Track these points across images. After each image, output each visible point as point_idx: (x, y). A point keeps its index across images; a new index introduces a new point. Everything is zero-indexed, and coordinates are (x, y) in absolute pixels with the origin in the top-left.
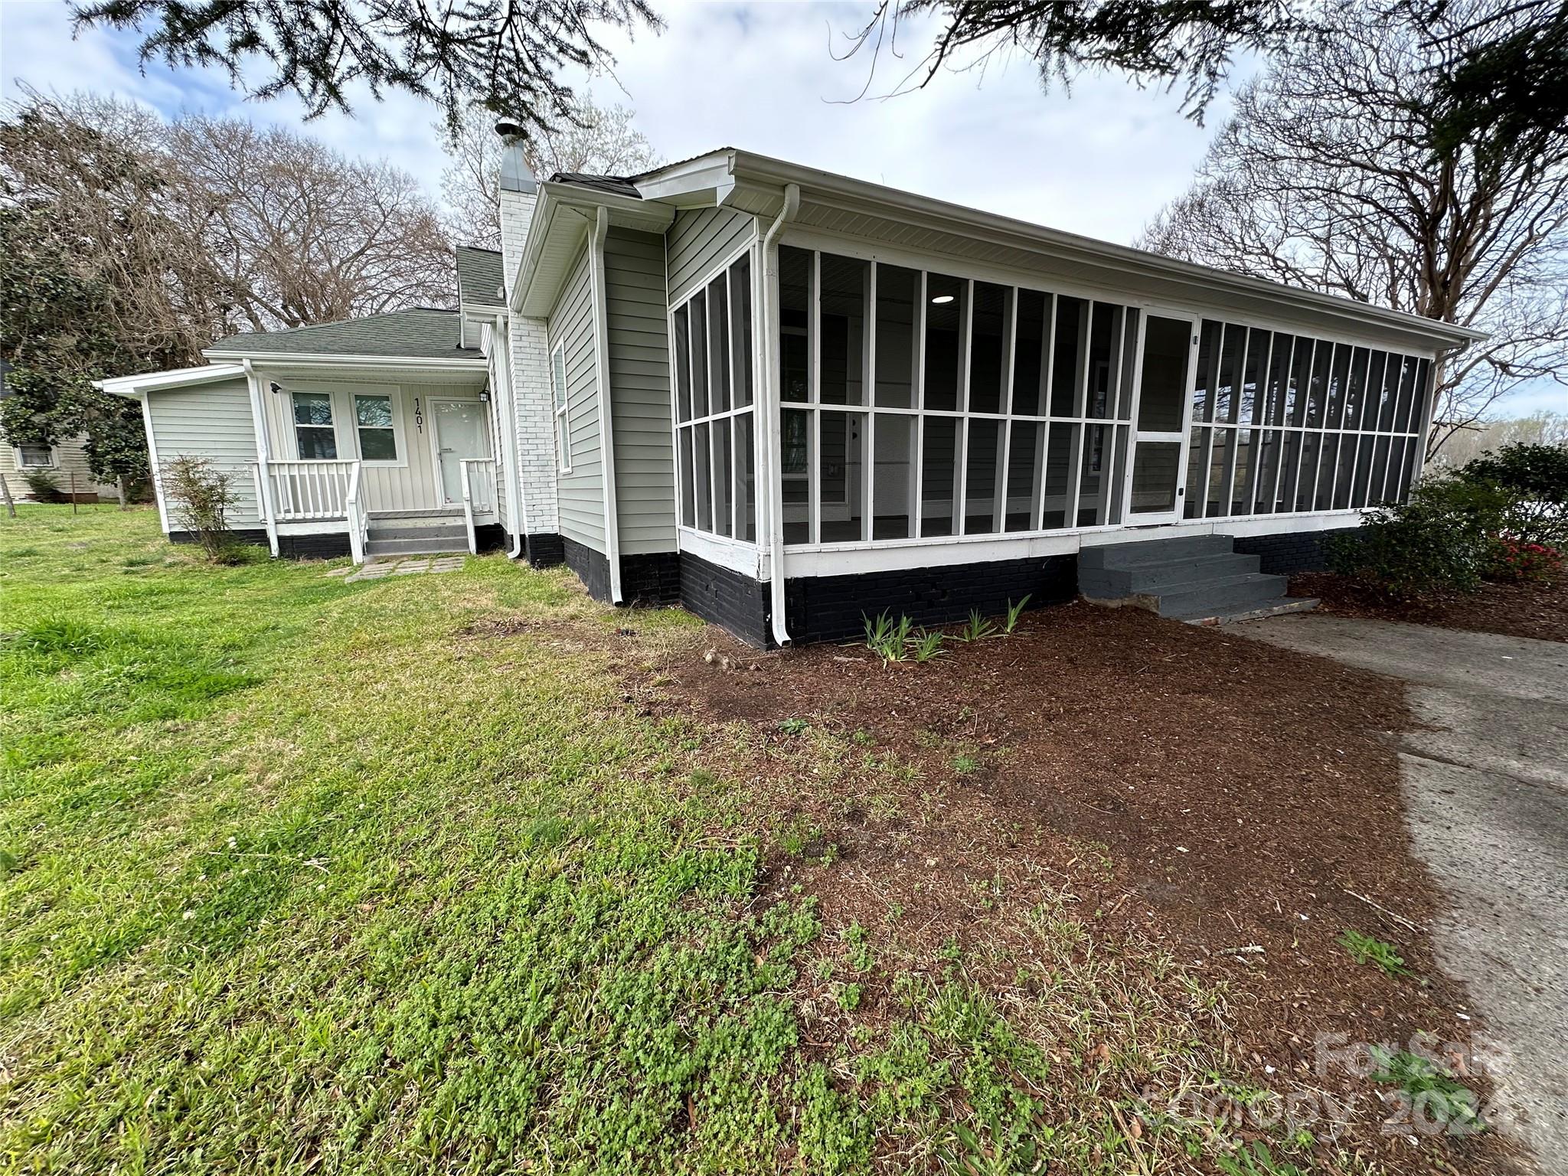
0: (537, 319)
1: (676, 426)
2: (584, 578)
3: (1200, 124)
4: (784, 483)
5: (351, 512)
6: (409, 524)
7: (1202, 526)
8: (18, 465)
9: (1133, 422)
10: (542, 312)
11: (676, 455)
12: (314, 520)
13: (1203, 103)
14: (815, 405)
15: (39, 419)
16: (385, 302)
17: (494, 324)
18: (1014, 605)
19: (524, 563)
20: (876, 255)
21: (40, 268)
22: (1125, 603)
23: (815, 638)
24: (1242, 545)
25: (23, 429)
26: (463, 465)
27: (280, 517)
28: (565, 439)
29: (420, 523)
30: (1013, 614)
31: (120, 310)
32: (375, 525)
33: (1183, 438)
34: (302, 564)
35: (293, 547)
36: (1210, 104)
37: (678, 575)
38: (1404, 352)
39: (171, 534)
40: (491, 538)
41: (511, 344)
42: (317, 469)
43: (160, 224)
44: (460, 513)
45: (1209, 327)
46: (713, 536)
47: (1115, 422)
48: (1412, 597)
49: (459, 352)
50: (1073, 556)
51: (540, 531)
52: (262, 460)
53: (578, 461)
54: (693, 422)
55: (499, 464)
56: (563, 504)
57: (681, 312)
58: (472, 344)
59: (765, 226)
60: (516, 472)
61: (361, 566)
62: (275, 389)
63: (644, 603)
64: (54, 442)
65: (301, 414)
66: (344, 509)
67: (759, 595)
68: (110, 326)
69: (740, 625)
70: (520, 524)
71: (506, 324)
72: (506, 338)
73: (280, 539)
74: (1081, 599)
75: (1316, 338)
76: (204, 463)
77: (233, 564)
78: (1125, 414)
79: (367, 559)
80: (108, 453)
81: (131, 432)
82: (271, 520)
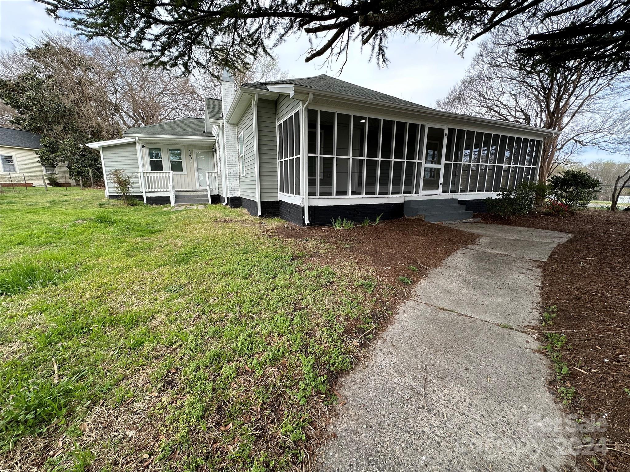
0: (233, 124)
1: (279, 161)
2: (249, 210)
3: (463, 57)
4: (308, 179)
5: (170, 189)
6: (189, 193)
7: (449, 196)
8: (44, 173)
9: (423, 161)
10: (235, 122)
11: (278, 170)
12: (158, 192)
13: (463, 50)
14: (318, 155)
15: (52, 156)
16: (171, 111)
17: (219, 126)
18: (378, 216)
19: (228, 207)
20: (337, 111)
21: (53, 101)
22: (416, 218)
23: (317, 224)
25: (47, 160)
26: (207, 174)
27: (147, 190)
28: (243, 165)
29: (192, 193)
30: (378, 219)
31: (79, 116)
32: (177, 194)
33: (442, 166)
34: (154, 206)
35: (152, 201)
36: (466, 50)
37: (279, 208)
38: (530, 138)
39: (109, 196)
40: (216, 199)
41: (225, 132)
42: (157, 174)
43: (91, 83)
44: (206, 191)
45: (451, 131)
46: (289, 195)
47: (417, 161)
48: (508, 218)
49: (205, 134)
50: (402, 204)
51: (234, 196)
52: (141, 171)
53: (247, 172)
54: (284, 160)
55: (219, 173)
56: (242, 187)
57: (280, 125)
58: (208, 131)
59: (304, 103)
60: (226, 176)
61: (174, 207)
62: (143, 147)
63: (268, 217)
64: (57, 164)
65: (151, 156)
66: (168, 188)
67: (301, 210)
68: (76, 122)
69: (296, 220)
70: (227, 194)
71: (223, 126)
72: (223, 130)
73: (147, 198)
74: (404, 217)
75: (493, 133)
76: (123, 172)
77: (133, 205)
79: (176, 205)
80: (76, 169)
81: (83, 161)
82: (144, 191)
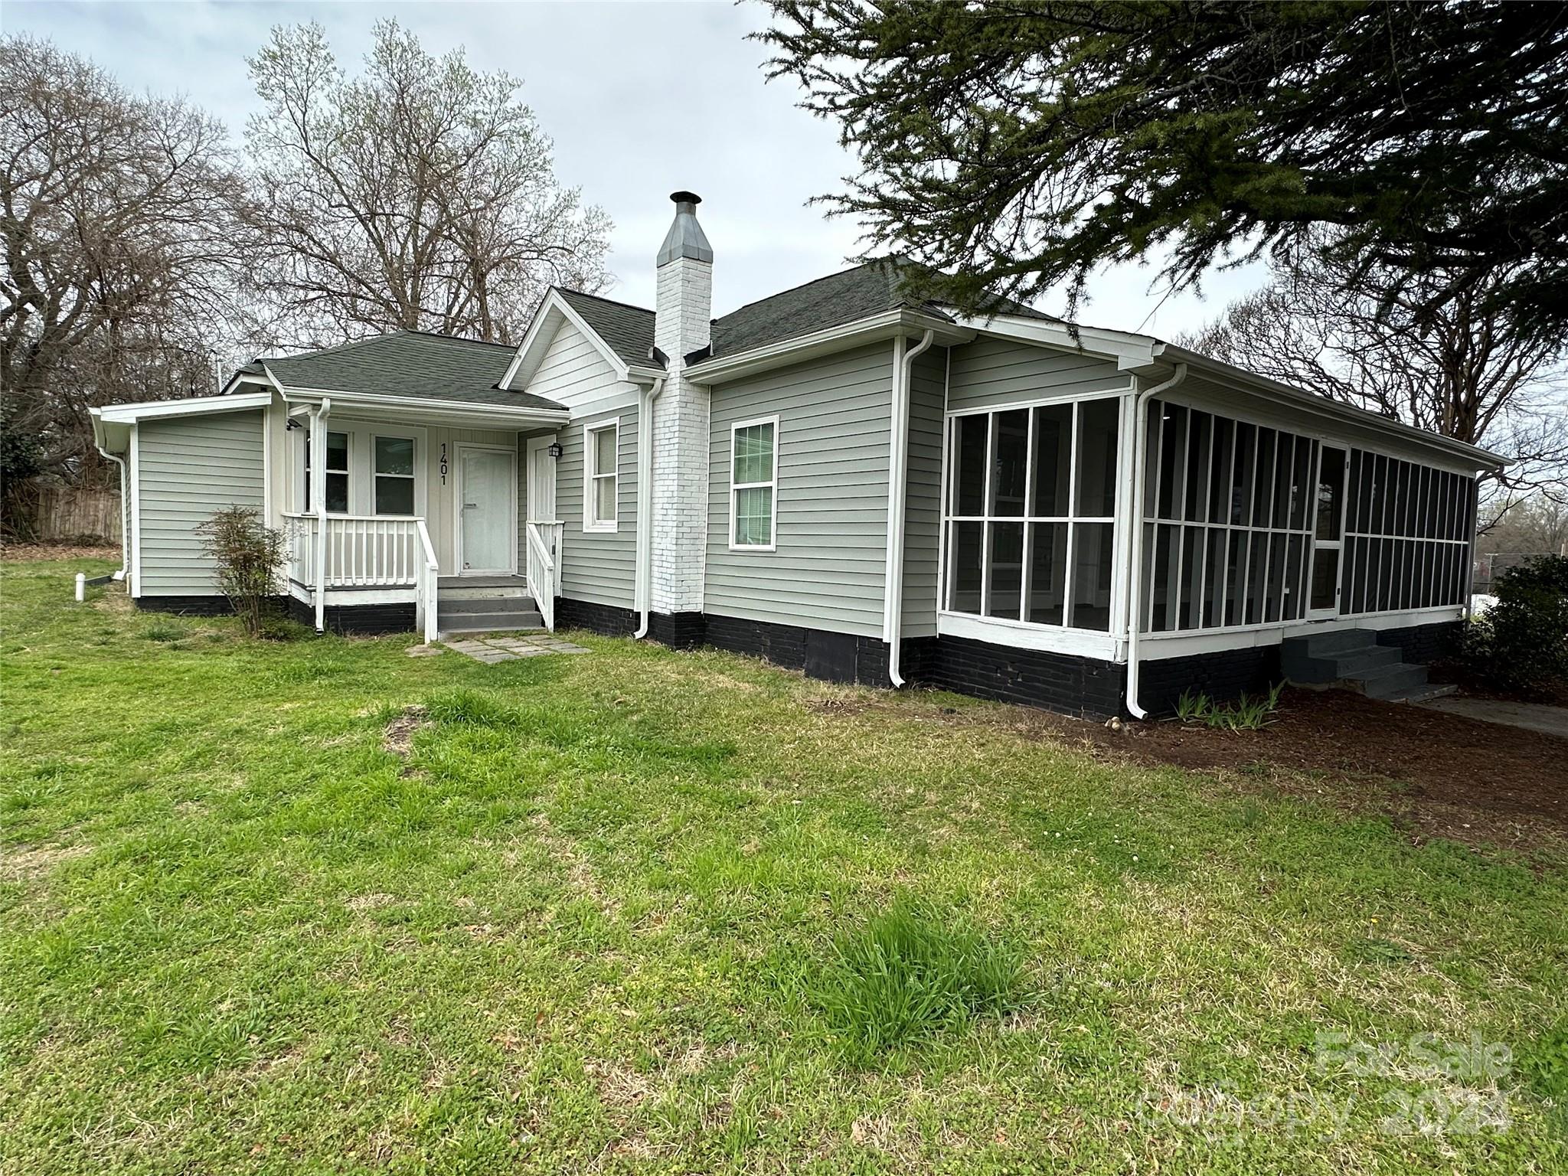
0: (703, 386)
1: (948, 518)
2: (786, 661)
5: (429, 579)
7: (1350, 621)
9: (1313, 533)
11: (944, 545)
14: (1155, 520)
18: (1275, 687)
20: (1214, 410)
22: (1332, 687)
24: (1385, 638)
26: (532, 528)
27: (334, 584)
30: (1274, 695)
32: (443, 594)
33: (1339, 545)
34: (354, 639)
37: (934, 659)
38: (1459, 473)
45: (1355, 453)
46: (1021, 623)
47: (1304, 532)
49: (497, 396)
50: (1278, 647)
51: (685, 609)
52: (322, 515)
53: (795, 541)
54: (987, 519)
57: (974, 419)
59: (1146, 385)
61: (435, 644)
70: (651, 600)
73: (329, 609)
74: (1286, 684)
78: (1309, 528)
79: (442, 636)
82: (320, 588)
